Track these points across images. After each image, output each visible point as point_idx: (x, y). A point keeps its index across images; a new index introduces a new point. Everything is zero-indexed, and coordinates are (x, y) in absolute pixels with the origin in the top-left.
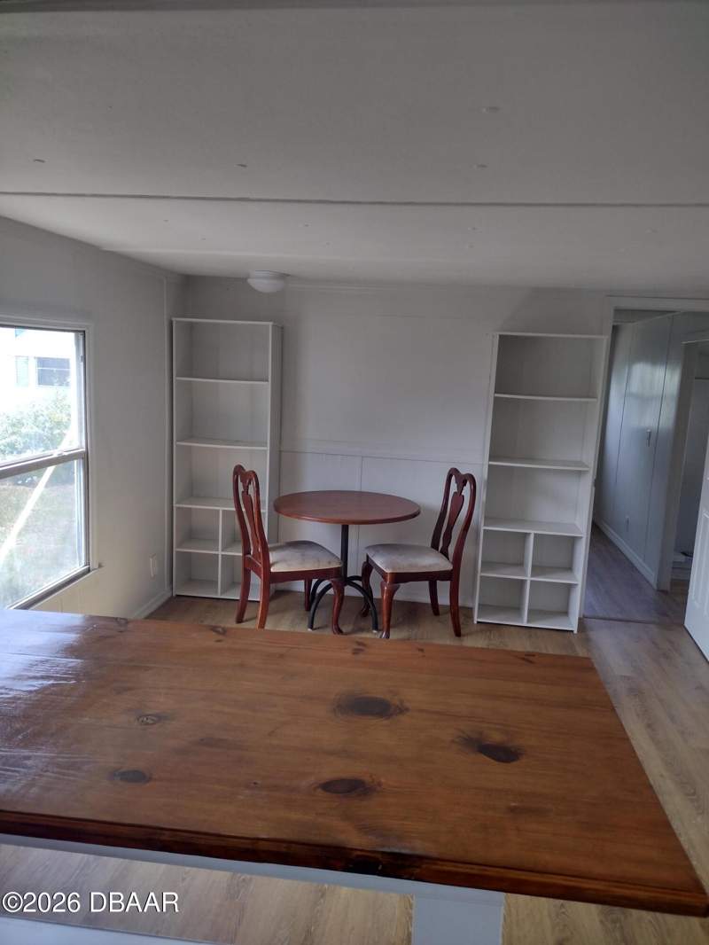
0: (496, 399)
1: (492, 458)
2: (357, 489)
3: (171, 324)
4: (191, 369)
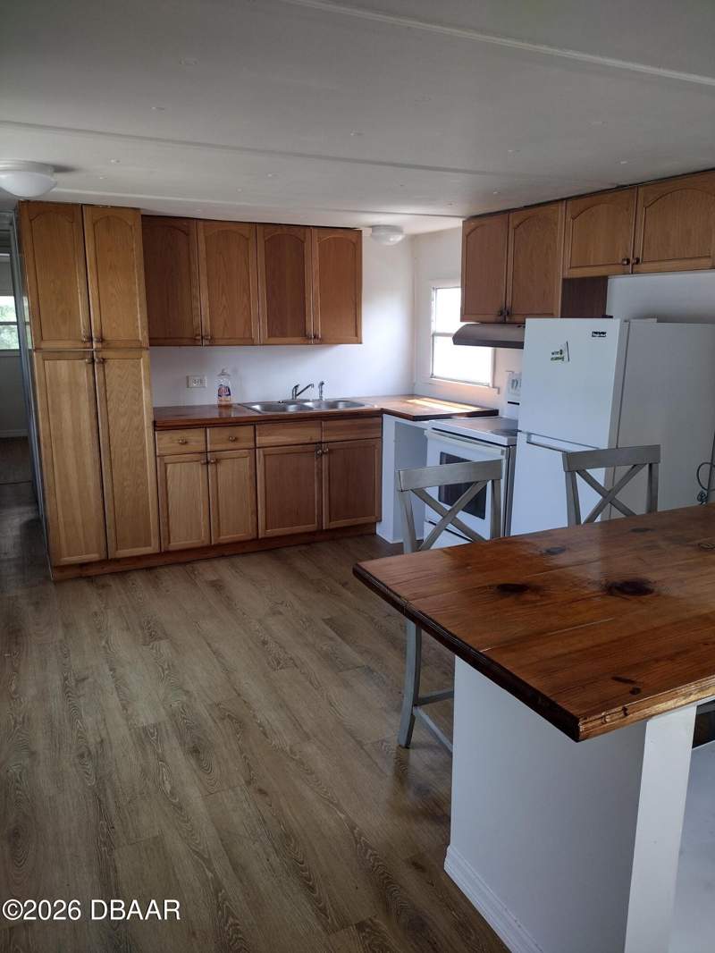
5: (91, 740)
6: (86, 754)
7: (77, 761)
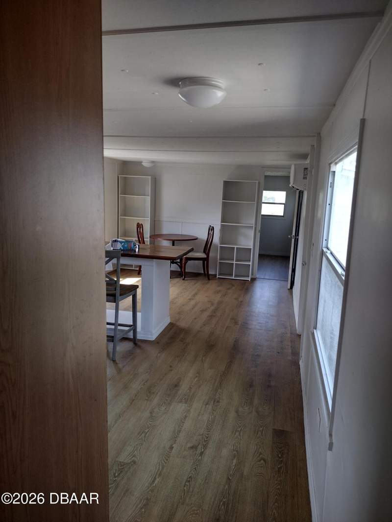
0: (223, 202)
1: (221, 222)
2: (181, 234)
3: (118, 177)
4: (125, 192)
5: (210, 407)
6: (216, 402)
7: (221, 401)
